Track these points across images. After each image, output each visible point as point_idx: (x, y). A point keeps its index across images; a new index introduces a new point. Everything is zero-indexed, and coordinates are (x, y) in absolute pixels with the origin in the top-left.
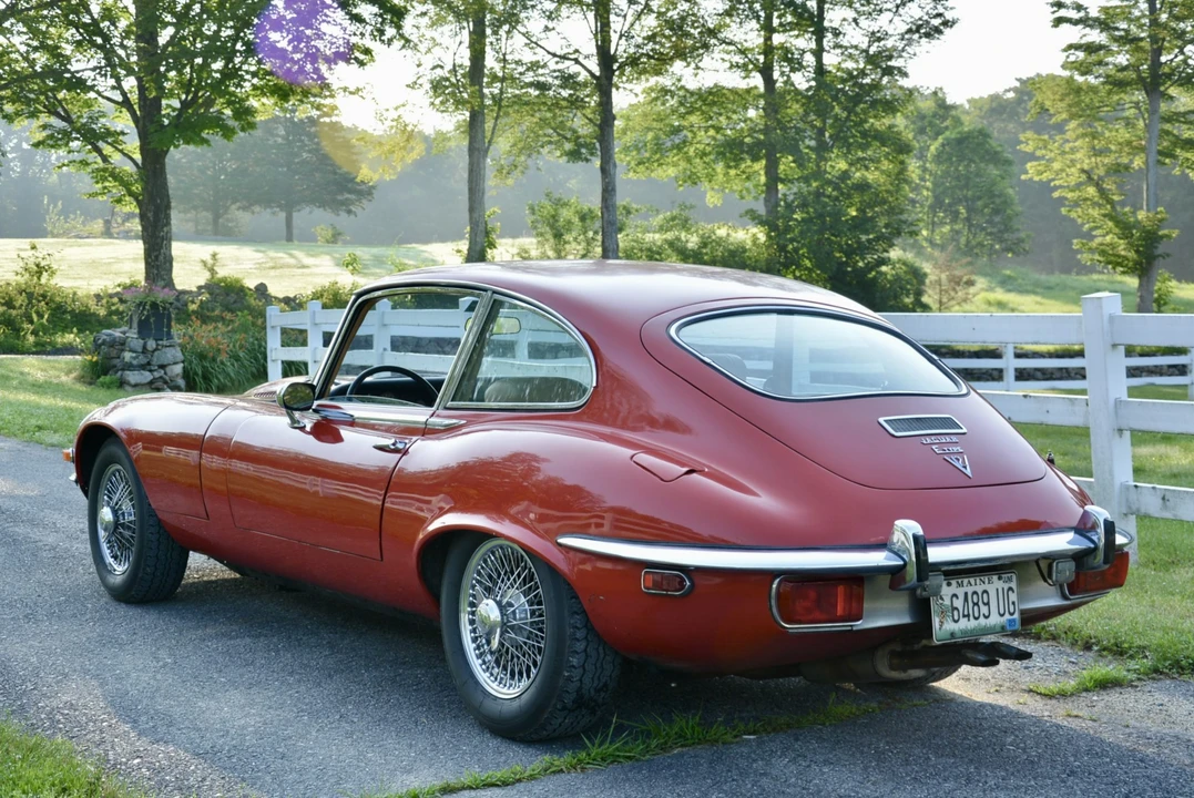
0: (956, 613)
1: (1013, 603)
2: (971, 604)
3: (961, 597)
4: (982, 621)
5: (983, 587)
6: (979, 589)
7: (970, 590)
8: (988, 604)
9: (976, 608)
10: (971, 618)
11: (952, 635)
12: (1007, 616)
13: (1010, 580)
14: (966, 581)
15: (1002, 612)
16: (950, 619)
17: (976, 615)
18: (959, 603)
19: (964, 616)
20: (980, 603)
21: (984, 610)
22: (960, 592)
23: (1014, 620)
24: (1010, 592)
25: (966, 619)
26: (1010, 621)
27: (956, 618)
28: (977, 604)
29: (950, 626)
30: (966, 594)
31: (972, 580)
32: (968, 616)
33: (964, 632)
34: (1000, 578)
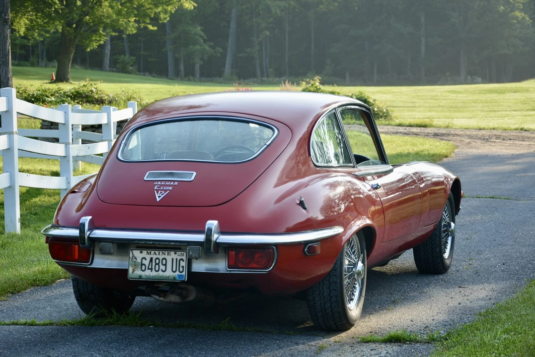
0: (144, 267)
1: (183, 267)
2: (154, 264)
3: (148, 260)
4: (161, 273)
5: (164, 256)
6: (161, 257)
7: (154, 257)
8: (166, 265)
9: (157, 266)
10: (153, 270)
11: (140, 277)
12: (178, 273)
13: (183, 255)
14: (153, 252)
15: (174, 270)
16: (139, 269)
17: (157, 269)
18: (146, 262)
19: (148, 269)
20: (160, 264)
21: (163, 267)
22: (148, 257)
23: (182, 275)
24: (181, 262)
25: (150, 270)
26: (179, 275)
27: (143, 269)
28: (158, 264)
29: (138, 272)
30: (151, 259)
31: (157, 252)
32: (152, 269)
33: (149, 277)
34: (175, 253)
